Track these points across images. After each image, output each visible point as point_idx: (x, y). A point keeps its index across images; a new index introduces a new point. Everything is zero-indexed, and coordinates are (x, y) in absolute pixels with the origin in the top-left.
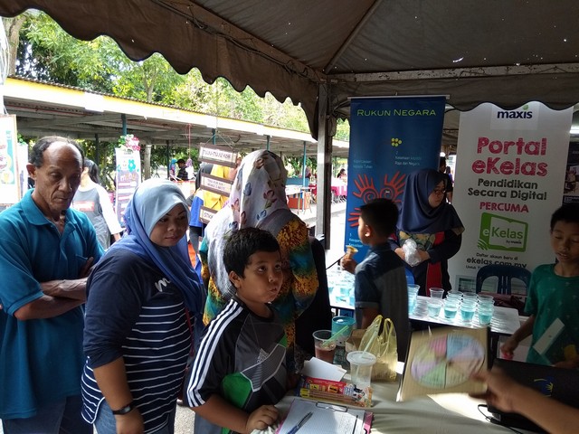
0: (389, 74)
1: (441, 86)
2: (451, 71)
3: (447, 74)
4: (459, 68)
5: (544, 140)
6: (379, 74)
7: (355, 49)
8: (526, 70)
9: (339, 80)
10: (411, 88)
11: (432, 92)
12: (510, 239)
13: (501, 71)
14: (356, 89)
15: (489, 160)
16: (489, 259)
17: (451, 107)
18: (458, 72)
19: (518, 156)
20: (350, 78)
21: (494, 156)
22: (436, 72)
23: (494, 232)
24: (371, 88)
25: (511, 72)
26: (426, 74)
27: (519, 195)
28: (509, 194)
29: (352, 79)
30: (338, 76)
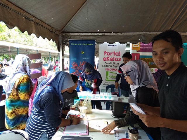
0: (80, 33)
1: (94, 37)
2: (96, 33)
3: (95, 34)
4: (98, 33)
5: (120, 52)
6: (77, 33)
7: (70, 26)
8: (114, 34)
9: (65, 34)
10: (86, 38)
11: (91, 39)
12: (113, 78)
13: (108, 34)
14: (70, 37)
15: (107, 57)
16: (108, 84)
17: (97, 43)
18: (98, 34)
19: (114, 56)
20: (68, 34)
21: (108, 56)
22: (92, 33)
23: (109, 76)
24: (75, 37)
25: (111, 34)
26: (90, 34)
27: (114, 66)
28: (112, 66)
29: (69, 34)
30: (65, 33)
